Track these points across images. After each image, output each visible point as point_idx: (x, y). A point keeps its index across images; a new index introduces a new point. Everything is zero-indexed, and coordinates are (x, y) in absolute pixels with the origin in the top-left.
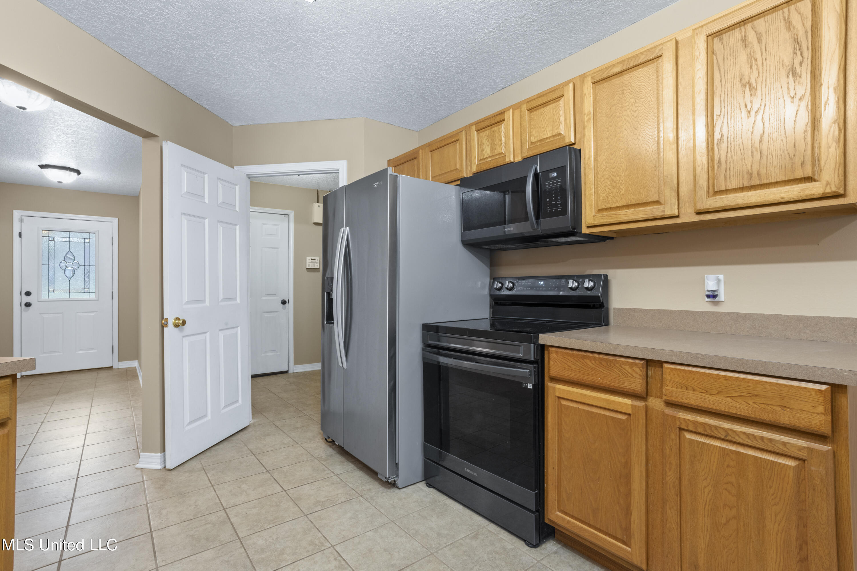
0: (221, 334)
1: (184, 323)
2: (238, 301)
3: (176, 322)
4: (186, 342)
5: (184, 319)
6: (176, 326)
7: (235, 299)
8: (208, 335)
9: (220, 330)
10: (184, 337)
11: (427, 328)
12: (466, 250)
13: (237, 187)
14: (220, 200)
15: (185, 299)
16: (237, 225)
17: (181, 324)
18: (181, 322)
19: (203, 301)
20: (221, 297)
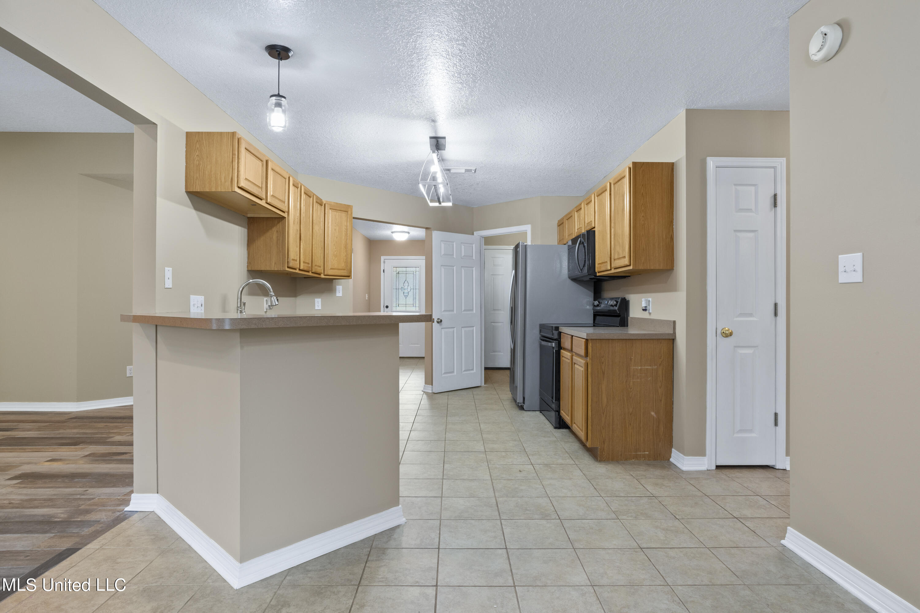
0: (463, 330)
1: (441, 321)
2: (474, 311)
3: (438, 320)
4: (443, 331)
5: (442, 320)
6: (438, 322)
7: (473, 310)
8: (455, 329)
9: (462, 327)
10: (442, 328)
11: (542, 327)
12: (574, 283)
13: (474, 245)
14: (463, 254)
15: (443, 309)
16: (474, 267)
17: (440, 322)
18: (440, 320)
19: (453, 311)
20: (463, 309)
